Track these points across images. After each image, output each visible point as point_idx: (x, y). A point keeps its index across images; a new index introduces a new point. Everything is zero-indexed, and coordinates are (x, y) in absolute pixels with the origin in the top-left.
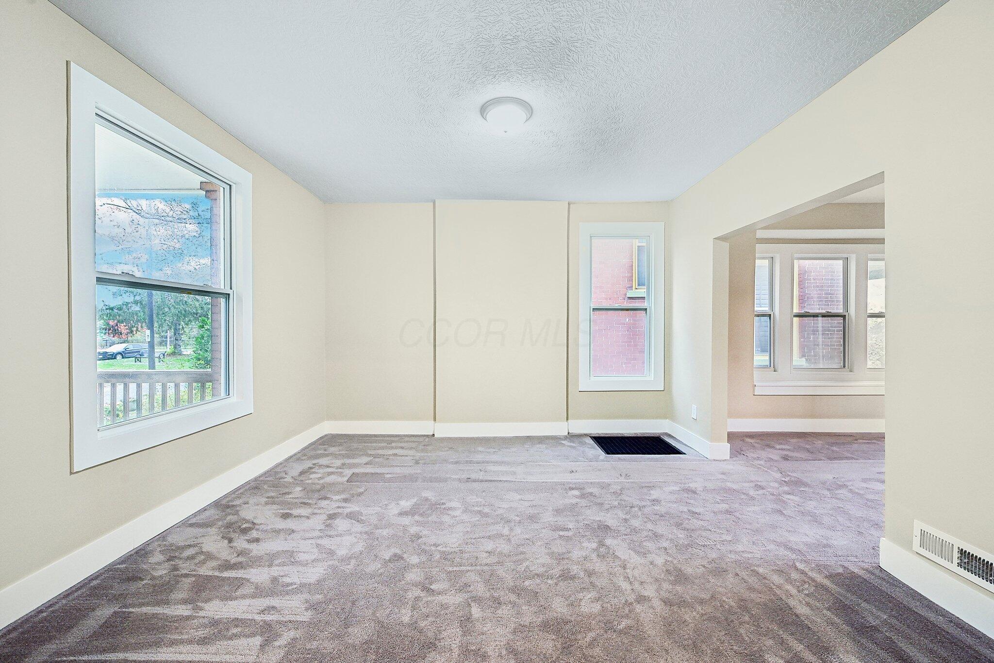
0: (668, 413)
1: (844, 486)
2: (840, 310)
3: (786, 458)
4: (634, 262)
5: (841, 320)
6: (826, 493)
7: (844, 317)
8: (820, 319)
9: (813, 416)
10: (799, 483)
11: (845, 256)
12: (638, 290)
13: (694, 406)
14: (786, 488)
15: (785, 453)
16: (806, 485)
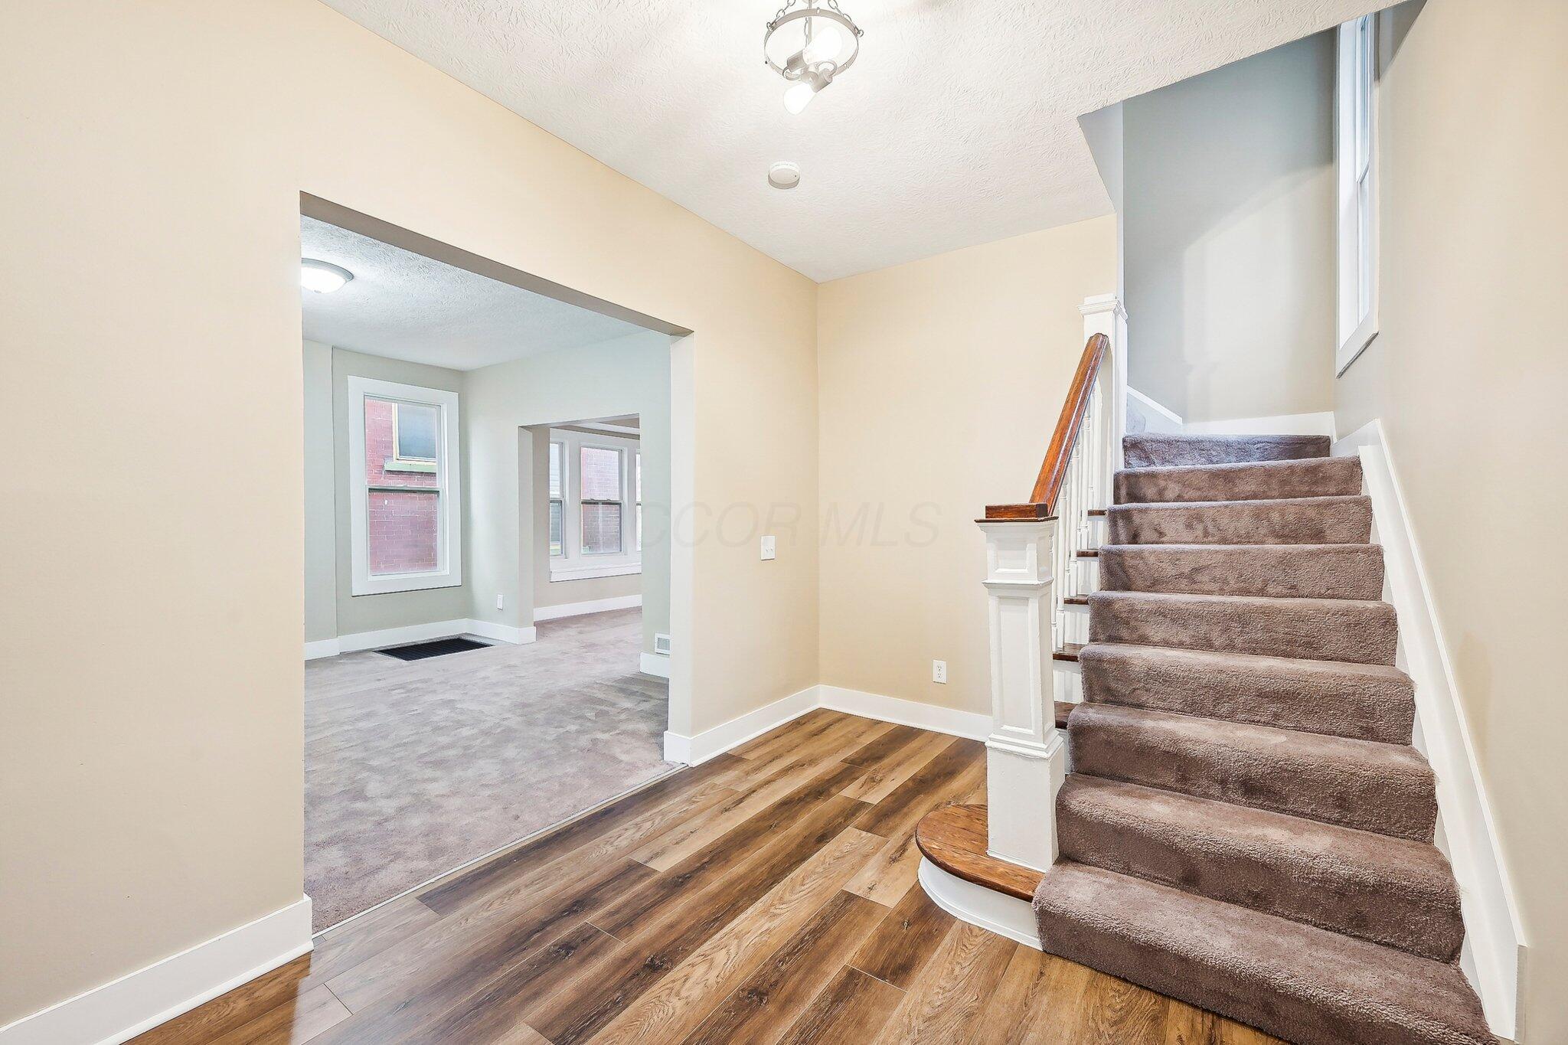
0: (468, 610)
1: (622, 641)
2: (615, 498)
3: (581, 633)
4: (394, 422)
5: (617, 507)
6: (612, 647)
7: (620, 504)
8: (600, 506)
9: (597, 597)
10: (591, 646)
11: (620, 448)
12: (400, 462)
13: (500, 597)
14: (584, 650)
15: (579, 629)
16: (597, 645)
